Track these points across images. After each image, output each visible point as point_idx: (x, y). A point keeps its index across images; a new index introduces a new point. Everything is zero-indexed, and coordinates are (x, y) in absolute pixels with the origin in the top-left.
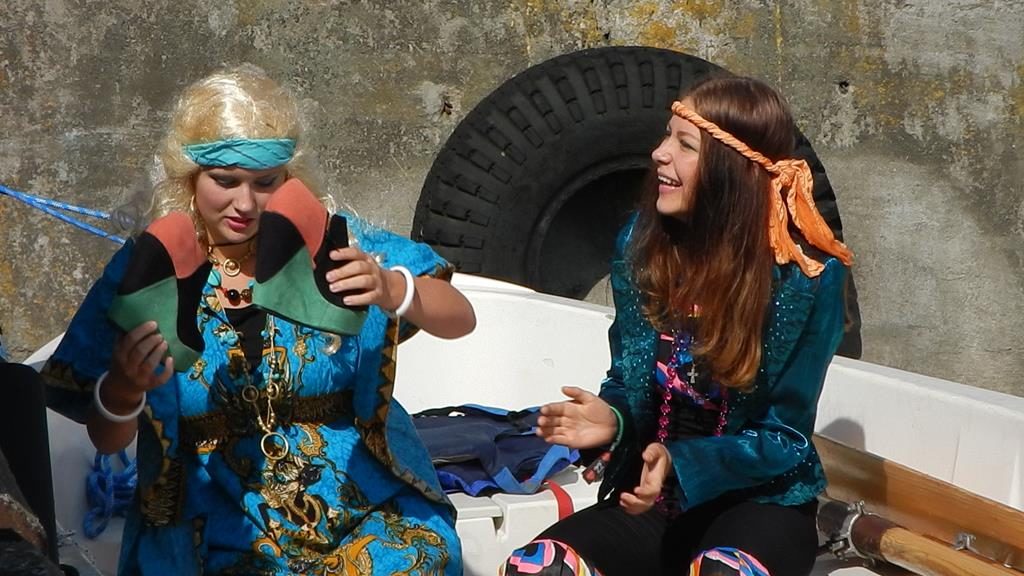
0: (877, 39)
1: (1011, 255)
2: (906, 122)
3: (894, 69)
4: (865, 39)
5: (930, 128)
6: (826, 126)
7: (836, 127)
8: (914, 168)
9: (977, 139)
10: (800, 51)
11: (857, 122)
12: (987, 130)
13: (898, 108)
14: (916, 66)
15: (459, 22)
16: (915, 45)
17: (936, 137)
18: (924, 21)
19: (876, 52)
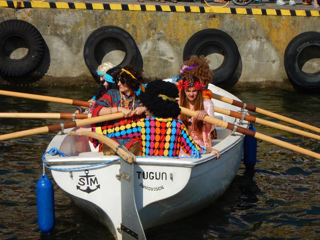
0: (54, 20)
1: (71, 50)
2: (57, 31)
3: (56, 24)
4: (52, 20)
5: (60, 32)
7: (47, 32)
8: (57, 37)
9: (67, 34)
10: (43, 21)
11: (50, 31)
12: (69, 33)
13: (56, 30)
14: (59, 24)
16: (59, 21)
17: (61, 34)
18: (60, 18)
19: (53, 22)
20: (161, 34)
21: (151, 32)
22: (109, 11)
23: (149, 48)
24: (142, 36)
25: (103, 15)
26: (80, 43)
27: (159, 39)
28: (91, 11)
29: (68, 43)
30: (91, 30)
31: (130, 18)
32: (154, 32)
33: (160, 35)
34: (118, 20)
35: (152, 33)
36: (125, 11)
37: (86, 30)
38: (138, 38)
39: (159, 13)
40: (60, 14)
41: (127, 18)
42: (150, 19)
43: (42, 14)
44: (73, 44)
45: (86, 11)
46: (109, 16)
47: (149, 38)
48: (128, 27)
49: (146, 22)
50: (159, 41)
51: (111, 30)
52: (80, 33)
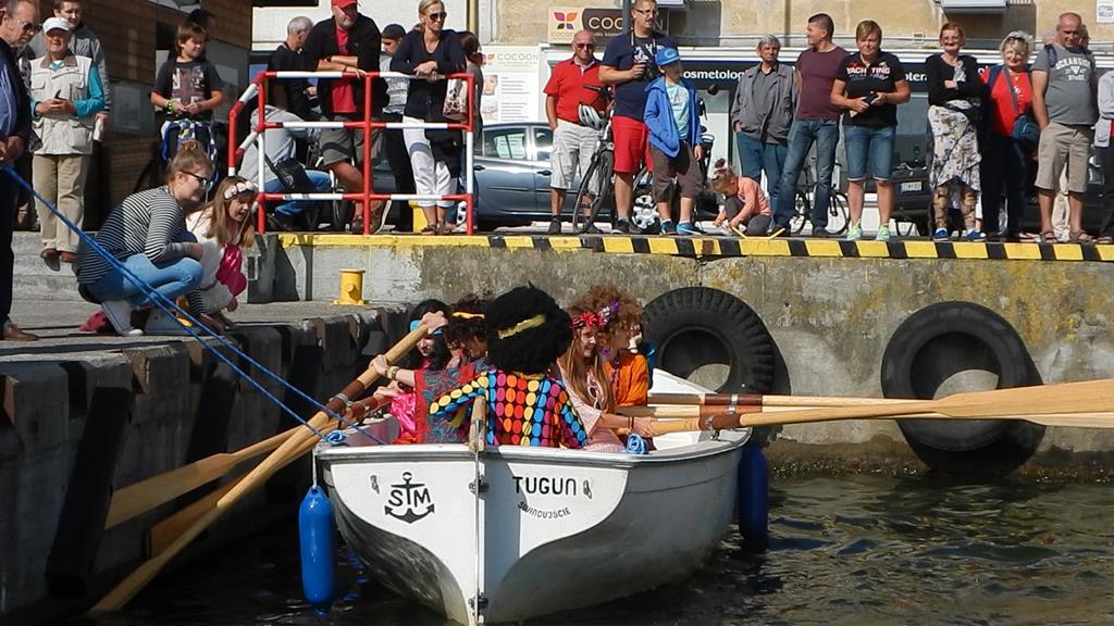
0: (800, 289)
1: (849, 370)
2: (810, 319)
3: (806, 299)
4: (795, 288)
5: (819, 322)
6: (780, 319)
7: (783, 320)
8: (811, 335)
9: (837, 327)
10: (771, 291)
11: (791, 318)
12: (841, 324)
13: (807, 314)
14: (814, 299)
15: (646, 276)
16: (815, 292)
17: (821, 325)
18: (818, 282)
19: (799, 293)
20: (1097, 323)
21: (1069, 320)
22: (951, 261)
23: (1067, 362)
24: (1045, 329)
25: (936, 272)
26: (872, 350)
27: (1092, 339)
28: (901, 261)
29: (841, 352)
30: (902, 313)
31: (1011, 281)
32: (1079, 318)
33: (1095, 327)
34: (977, 286)
35: (1071, 321)
36: (995, 262)
37: (889, 314)
38: (1034, 335)
39: (1093, 267)
40: (818, 271)
41: (1002, 281)
42: (1065, 282)
43: (769, 272)
44: (854, 354)
45: (887, 263)
46: (951, 275)
47: (1065, 334)
48: (1005, 305)
49: (1055, 291)
50: (1091, 343)
51: (954, 312)
52: (871, 324)
